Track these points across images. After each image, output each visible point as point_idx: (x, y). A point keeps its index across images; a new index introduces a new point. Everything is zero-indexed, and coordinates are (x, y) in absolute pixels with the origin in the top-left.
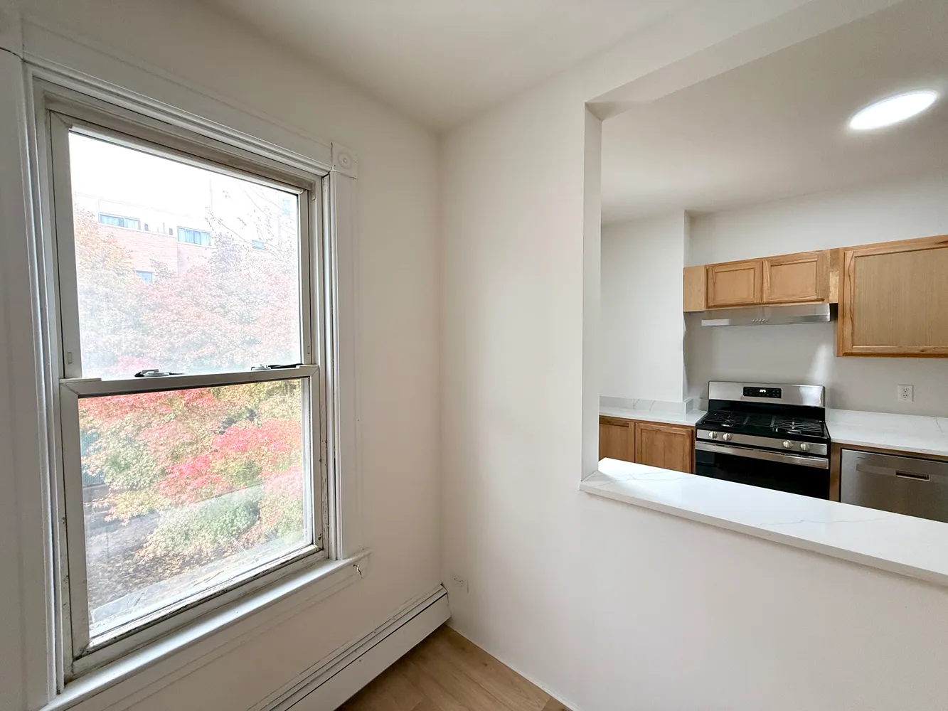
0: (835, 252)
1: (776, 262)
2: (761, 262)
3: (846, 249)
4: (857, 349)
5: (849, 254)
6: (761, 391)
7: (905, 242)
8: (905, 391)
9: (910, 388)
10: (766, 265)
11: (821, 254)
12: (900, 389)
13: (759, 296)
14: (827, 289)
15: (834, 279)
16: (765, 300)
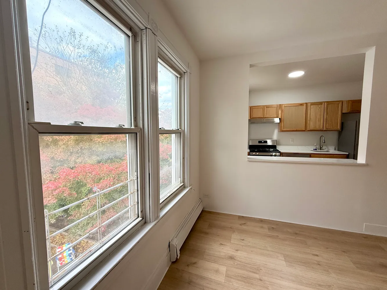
0: (280, 105)
1: (267, 107)
2: (264, 106)
3: (282, 105)
4: (285, 129)
5: (283, 106)
6: (262, 142)
7: (294, 104)
8: (292, 140)
9: (293, 139)
10: (265, 108)
11: (277, 105)
12: (291, 140)
13: (263, 115)
14: (278, 115)
15: (280, 112)
16: (265, 117)
